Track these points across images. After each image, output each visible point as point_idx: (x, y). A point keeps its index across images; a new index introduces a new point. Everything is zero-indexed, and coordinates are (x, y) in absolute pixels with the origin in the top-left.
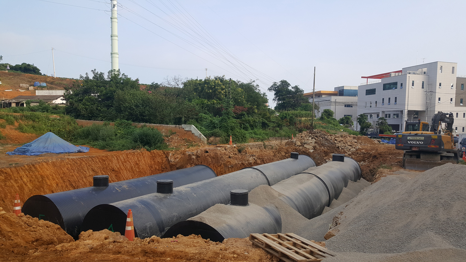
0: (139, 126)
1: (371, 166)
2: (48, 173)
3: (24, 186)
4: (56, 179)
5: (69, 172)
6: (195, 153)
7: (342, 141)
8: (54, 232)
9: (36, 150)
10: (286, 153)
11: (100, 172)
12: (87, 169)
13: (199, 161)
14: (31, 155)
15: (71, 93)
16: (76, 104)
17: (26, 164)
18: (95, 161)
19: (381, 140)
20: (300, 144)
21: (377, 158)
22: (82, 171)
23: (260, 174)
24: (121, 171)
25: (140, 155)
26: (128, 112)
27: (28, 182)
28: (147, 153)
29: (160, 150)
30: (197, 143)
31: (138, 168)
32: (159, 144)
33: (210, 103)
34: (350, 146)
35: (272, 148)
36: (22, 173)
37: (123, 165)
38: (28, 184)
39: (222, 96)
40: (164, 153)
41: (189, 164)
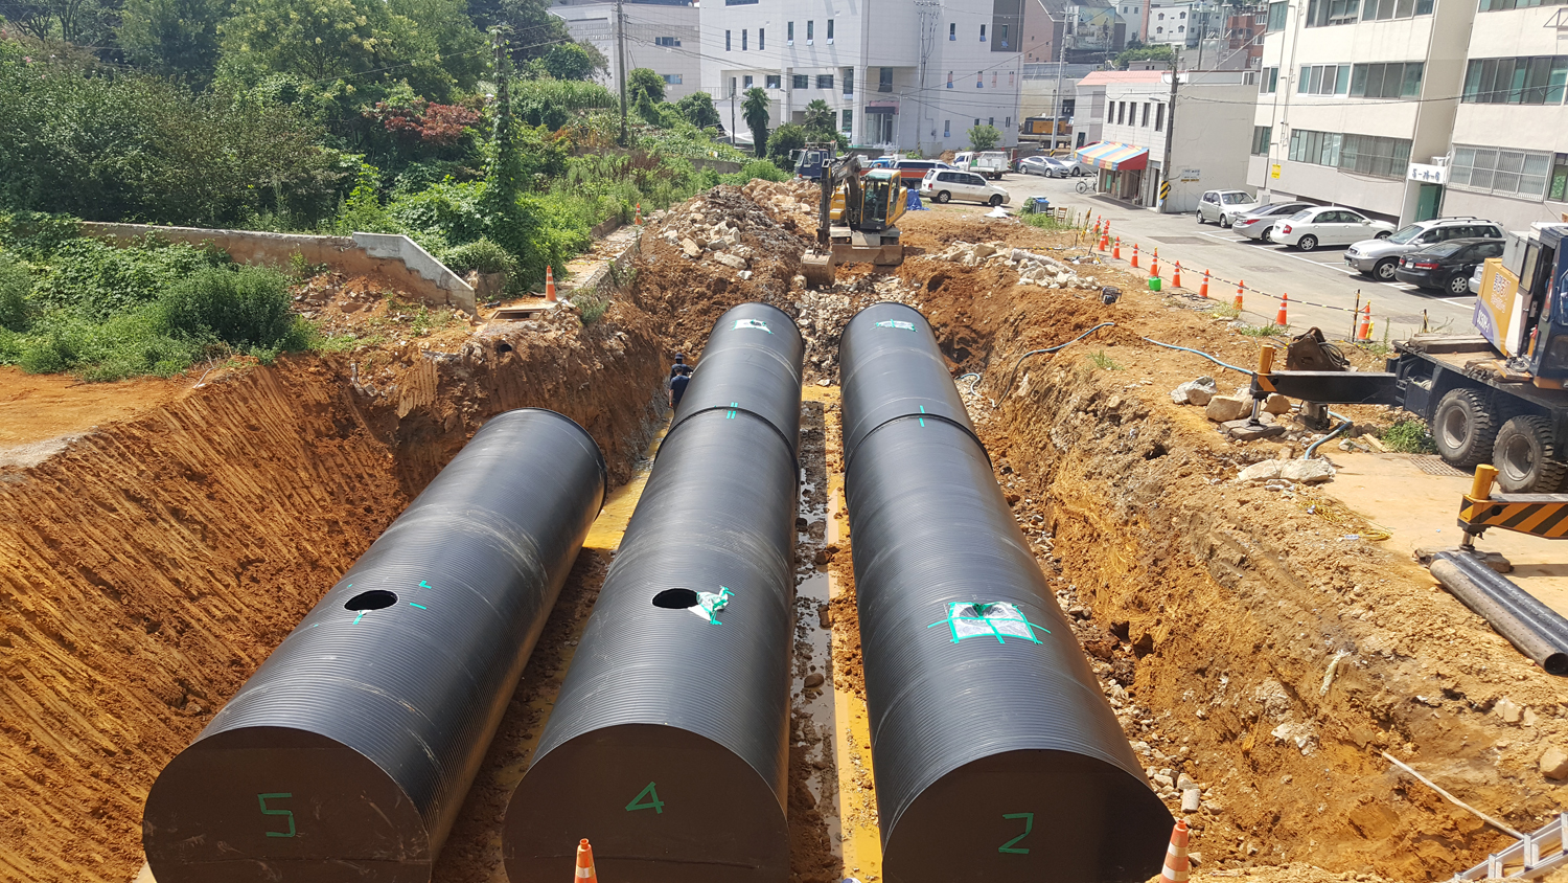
4: (40, 577)
5: (65, 530)
6: (464, 358)
13: (487, 385)
20: (699, 252)
24: (216, 472)
25: (249, 389)
30: (439, 308)
31: (263, 443)
37: (213, 446)
40: (324, 363)
41: (449, 402)
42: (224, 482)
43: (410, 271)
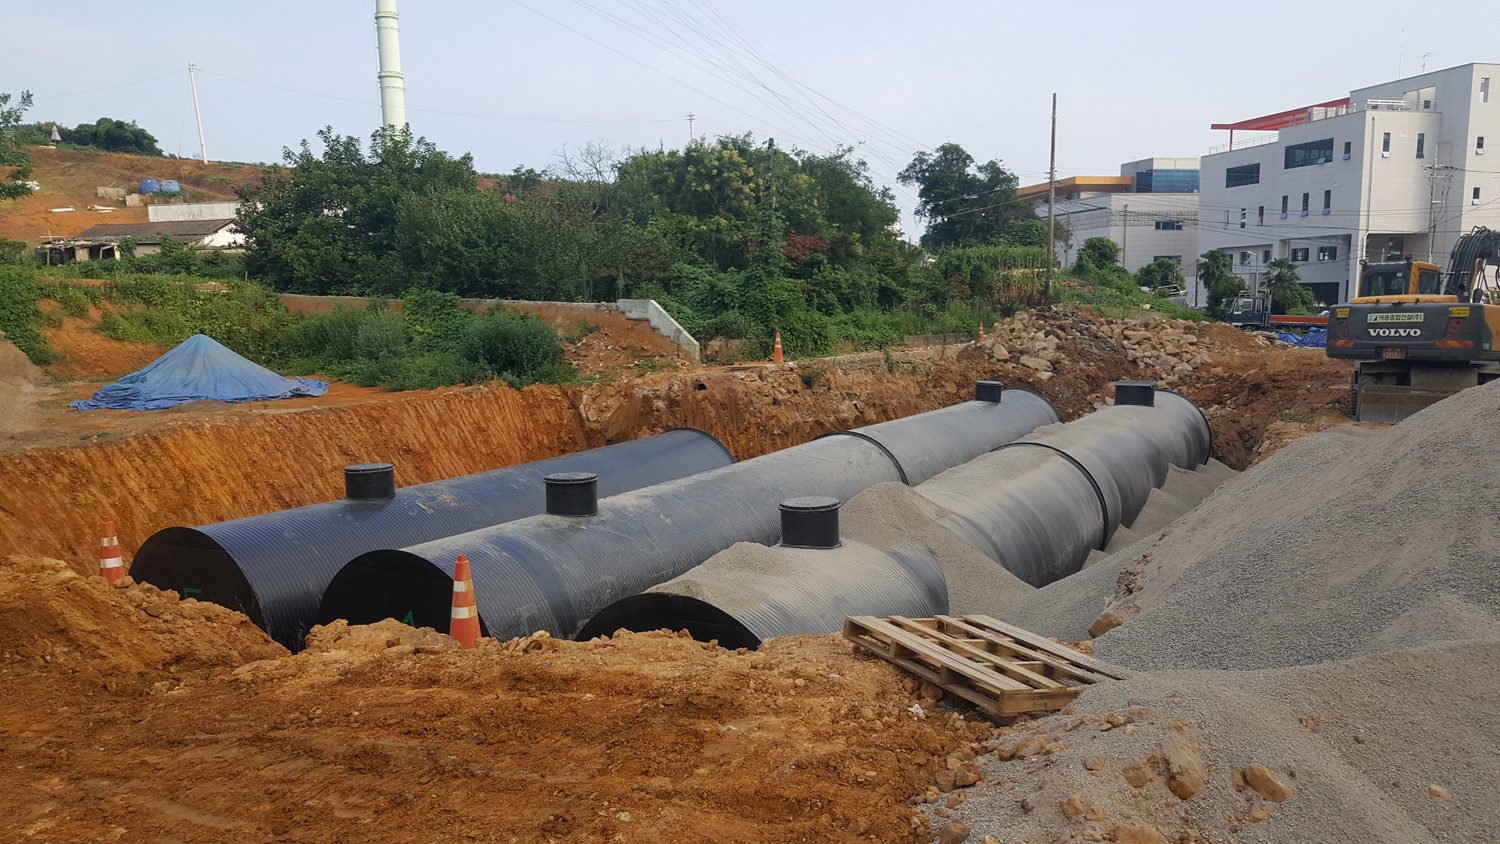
0: (480, 308)
1: (1242, 420)
2: (203, 461)
3: (132, 503)
4: (230, 480)
5: (269, 458)
6: (665, 392)
7: (1148, 339)
8: (229, 635)
9: (161, 393)
10: (960, 386)
11: (365, 457)
12: (326, 447)
13: (678, 416)
14: (147, 409)
15: (260, 207)
16: (276, 244)
17: (132, 436)
18: (347, 421)
19: (1276, 336)
20: (1008, 356)
21: (1264, 393)
22: (308, 454)
23: (875, 451)
24: (432, 453)
25: (489, 402)
26: (444, 264)
27: (142, 490)
28: (510, 396)
29: (551, 383)
30: (669, 358)
31: (486, 442)
32: (546, 366)
33: (705, 228)
34: (1175, 355)
35: (914, 371)
36: (122, 464)
37: (438, 435)
38: (144, 499)
39: (746, 203)
40: (565, 394)
41: (645, 428)
43: (653, 329)
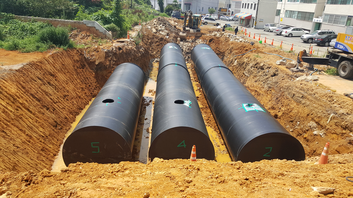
2: (13, 91)
5: (26, 85)
6: (111, 50)
13: (117, 57)
20: (156, 31)
24: (56, 74)
30: (104, 39)
31: (66, 69)
37: (55, 68)
40: (77, 51)
42: (58, 77)
43: (97, 30)
